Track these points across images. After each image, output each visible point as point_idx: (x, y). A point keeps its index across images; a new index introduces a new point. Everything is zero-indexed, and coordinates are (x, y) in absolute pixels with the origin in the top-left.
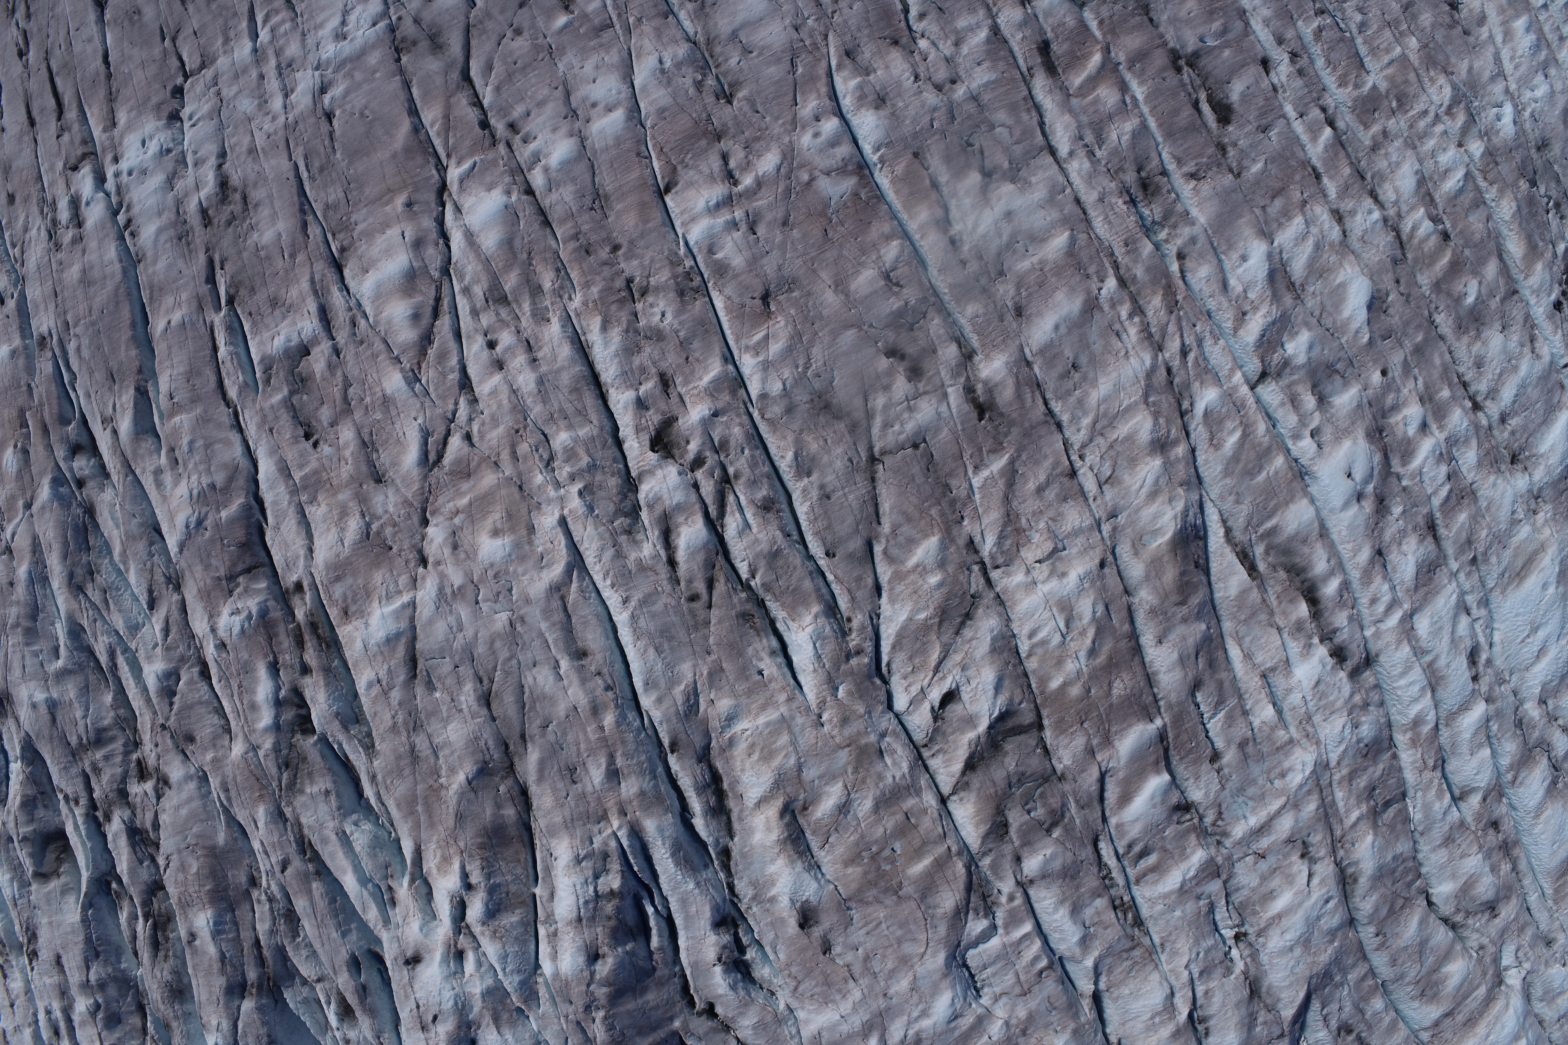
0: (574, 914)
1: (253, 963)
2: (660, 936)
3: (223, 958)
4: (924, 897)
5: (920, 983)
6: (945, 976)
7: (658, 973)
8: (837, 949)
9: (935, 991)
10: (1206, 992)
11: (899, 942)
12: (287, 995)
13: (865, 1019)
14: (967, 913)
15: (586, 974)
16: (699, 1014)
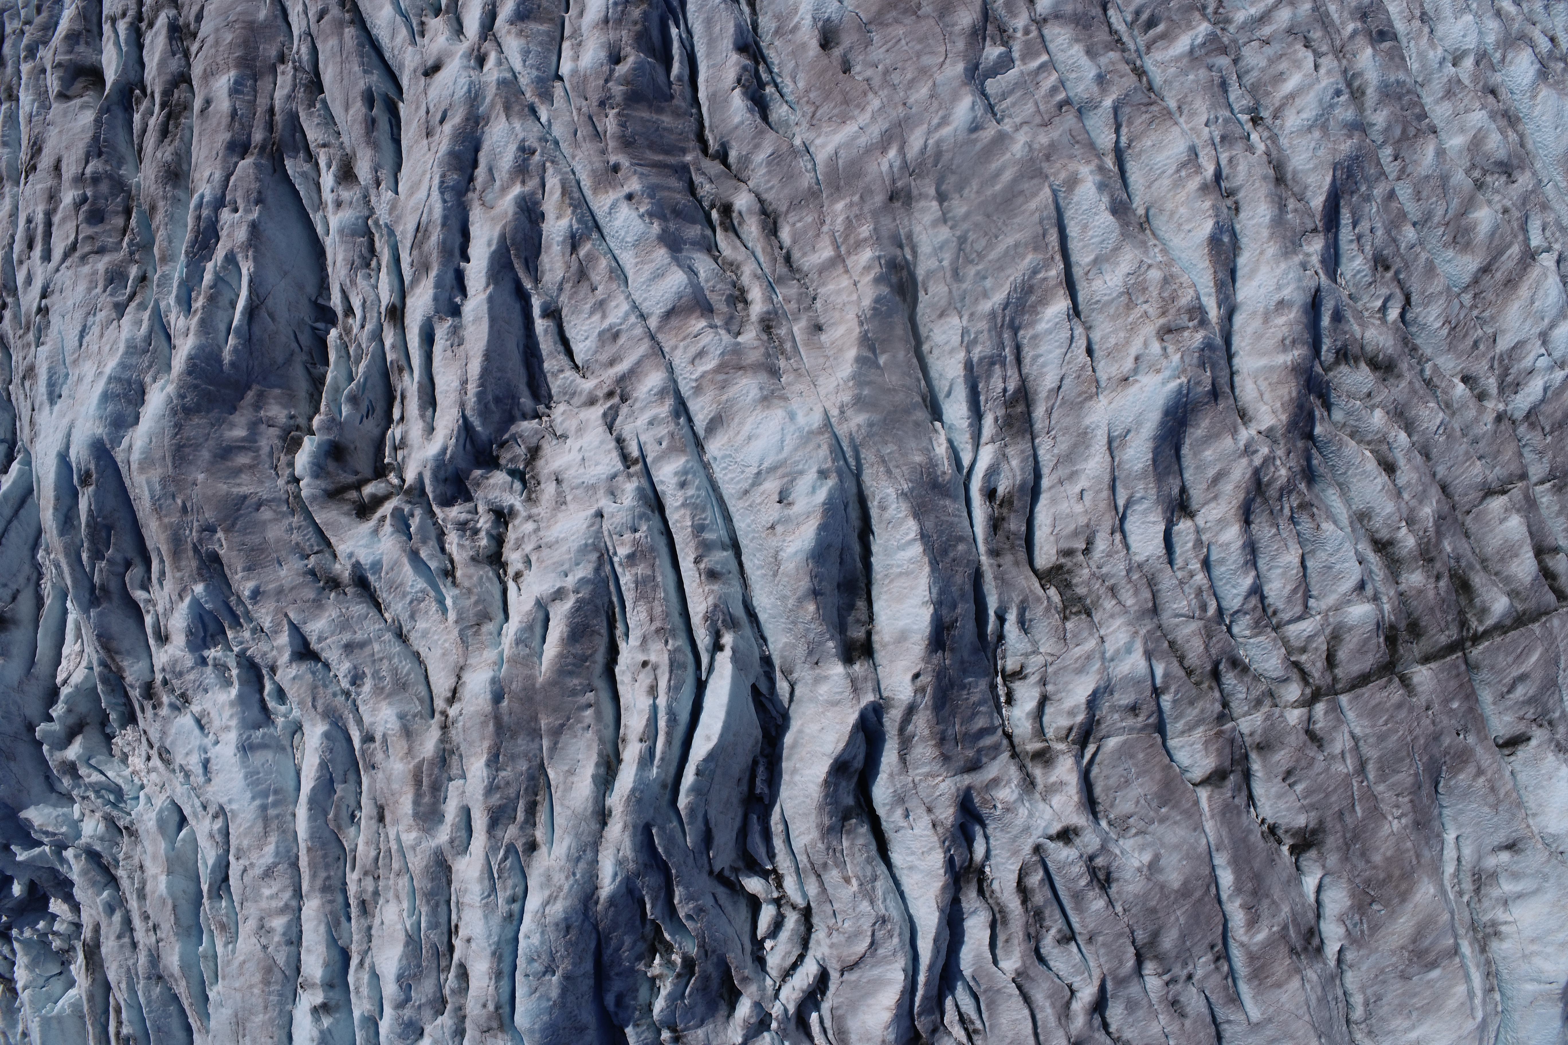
0: (602, 14)
1: (262, 126)
2: (681, 62)
3: (234, 114)
4: (941, 16)
5: (940, 90)
6: (966, 84)
7: (675, 102)
8: (858, 68)
9: (955, 97)
10: (1230, 160)
11: (919, 55)
12: (288, 163)
13: (884, 128)
14: (984, 39)
15: (606, 68)
16: (713, 157)
